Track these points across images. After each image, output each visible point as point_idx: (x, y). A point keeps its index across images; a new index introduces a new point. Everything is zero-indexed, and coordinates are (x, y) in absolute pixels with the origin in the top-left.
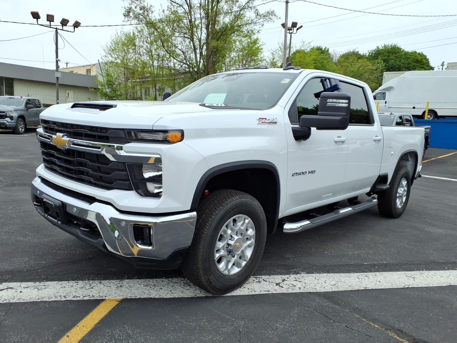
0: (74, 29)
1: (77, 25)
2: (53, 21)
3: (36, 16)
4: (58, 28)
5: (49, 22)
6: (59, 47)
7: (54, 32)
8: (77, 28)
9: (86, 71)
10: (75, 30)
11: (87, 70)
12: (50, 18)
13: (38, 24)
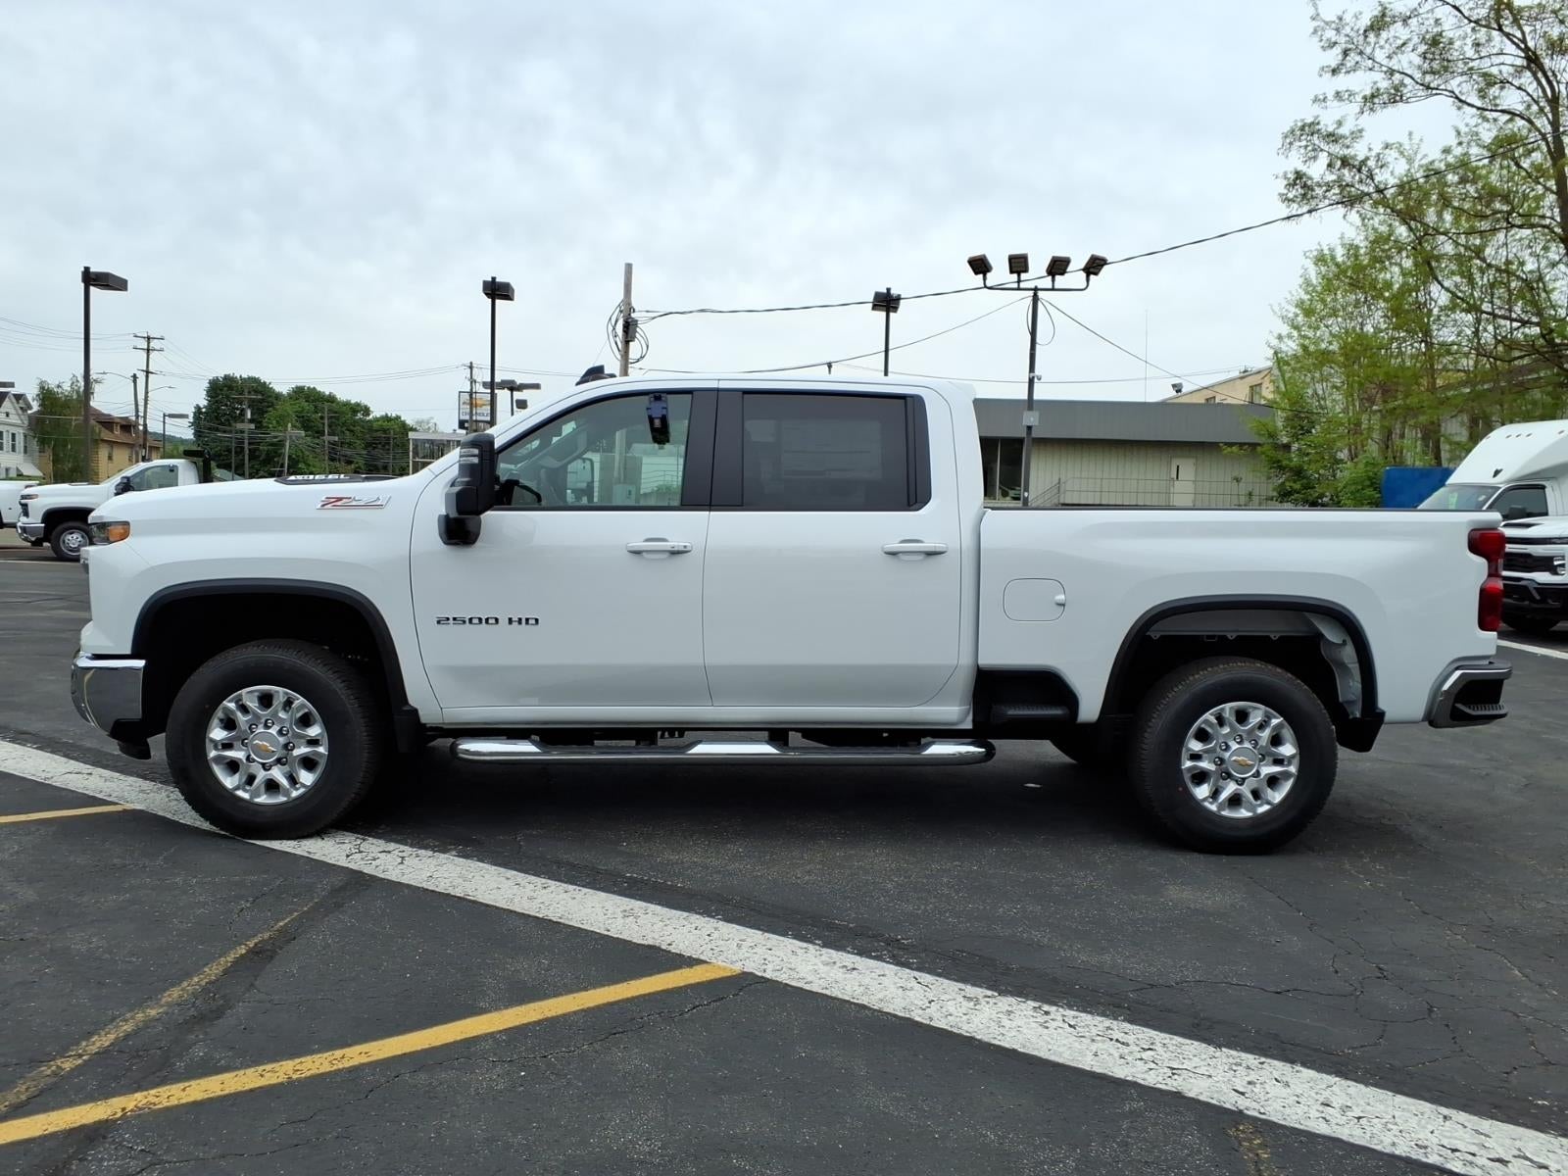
0: (1088, 280)
1: (1094, 266)
2: (1026, 271)
3: (980, 266)
4: (1039, 287)
5: (1015, 276)
6: (1038, 340)
7: (1029, 301)
8: (1096, 274)
9: (1247, 390)
10: (1090, 283)
11: (1251, 387)
12: (1018, 264)
13: (985, 287)
